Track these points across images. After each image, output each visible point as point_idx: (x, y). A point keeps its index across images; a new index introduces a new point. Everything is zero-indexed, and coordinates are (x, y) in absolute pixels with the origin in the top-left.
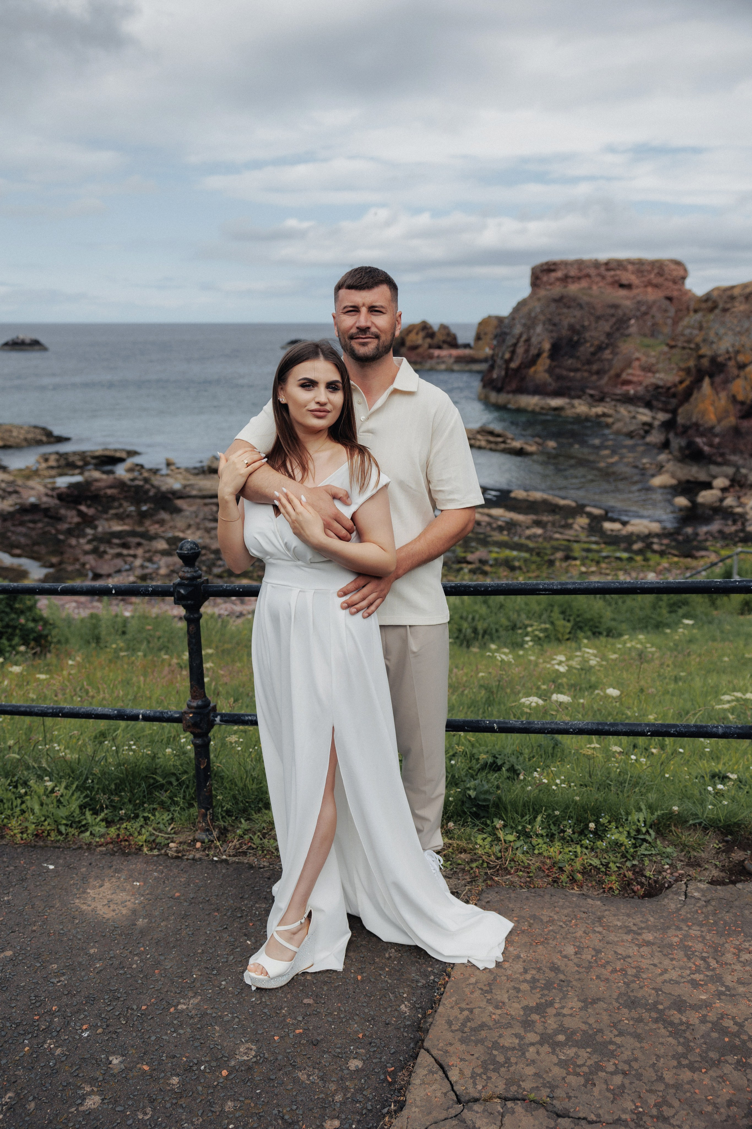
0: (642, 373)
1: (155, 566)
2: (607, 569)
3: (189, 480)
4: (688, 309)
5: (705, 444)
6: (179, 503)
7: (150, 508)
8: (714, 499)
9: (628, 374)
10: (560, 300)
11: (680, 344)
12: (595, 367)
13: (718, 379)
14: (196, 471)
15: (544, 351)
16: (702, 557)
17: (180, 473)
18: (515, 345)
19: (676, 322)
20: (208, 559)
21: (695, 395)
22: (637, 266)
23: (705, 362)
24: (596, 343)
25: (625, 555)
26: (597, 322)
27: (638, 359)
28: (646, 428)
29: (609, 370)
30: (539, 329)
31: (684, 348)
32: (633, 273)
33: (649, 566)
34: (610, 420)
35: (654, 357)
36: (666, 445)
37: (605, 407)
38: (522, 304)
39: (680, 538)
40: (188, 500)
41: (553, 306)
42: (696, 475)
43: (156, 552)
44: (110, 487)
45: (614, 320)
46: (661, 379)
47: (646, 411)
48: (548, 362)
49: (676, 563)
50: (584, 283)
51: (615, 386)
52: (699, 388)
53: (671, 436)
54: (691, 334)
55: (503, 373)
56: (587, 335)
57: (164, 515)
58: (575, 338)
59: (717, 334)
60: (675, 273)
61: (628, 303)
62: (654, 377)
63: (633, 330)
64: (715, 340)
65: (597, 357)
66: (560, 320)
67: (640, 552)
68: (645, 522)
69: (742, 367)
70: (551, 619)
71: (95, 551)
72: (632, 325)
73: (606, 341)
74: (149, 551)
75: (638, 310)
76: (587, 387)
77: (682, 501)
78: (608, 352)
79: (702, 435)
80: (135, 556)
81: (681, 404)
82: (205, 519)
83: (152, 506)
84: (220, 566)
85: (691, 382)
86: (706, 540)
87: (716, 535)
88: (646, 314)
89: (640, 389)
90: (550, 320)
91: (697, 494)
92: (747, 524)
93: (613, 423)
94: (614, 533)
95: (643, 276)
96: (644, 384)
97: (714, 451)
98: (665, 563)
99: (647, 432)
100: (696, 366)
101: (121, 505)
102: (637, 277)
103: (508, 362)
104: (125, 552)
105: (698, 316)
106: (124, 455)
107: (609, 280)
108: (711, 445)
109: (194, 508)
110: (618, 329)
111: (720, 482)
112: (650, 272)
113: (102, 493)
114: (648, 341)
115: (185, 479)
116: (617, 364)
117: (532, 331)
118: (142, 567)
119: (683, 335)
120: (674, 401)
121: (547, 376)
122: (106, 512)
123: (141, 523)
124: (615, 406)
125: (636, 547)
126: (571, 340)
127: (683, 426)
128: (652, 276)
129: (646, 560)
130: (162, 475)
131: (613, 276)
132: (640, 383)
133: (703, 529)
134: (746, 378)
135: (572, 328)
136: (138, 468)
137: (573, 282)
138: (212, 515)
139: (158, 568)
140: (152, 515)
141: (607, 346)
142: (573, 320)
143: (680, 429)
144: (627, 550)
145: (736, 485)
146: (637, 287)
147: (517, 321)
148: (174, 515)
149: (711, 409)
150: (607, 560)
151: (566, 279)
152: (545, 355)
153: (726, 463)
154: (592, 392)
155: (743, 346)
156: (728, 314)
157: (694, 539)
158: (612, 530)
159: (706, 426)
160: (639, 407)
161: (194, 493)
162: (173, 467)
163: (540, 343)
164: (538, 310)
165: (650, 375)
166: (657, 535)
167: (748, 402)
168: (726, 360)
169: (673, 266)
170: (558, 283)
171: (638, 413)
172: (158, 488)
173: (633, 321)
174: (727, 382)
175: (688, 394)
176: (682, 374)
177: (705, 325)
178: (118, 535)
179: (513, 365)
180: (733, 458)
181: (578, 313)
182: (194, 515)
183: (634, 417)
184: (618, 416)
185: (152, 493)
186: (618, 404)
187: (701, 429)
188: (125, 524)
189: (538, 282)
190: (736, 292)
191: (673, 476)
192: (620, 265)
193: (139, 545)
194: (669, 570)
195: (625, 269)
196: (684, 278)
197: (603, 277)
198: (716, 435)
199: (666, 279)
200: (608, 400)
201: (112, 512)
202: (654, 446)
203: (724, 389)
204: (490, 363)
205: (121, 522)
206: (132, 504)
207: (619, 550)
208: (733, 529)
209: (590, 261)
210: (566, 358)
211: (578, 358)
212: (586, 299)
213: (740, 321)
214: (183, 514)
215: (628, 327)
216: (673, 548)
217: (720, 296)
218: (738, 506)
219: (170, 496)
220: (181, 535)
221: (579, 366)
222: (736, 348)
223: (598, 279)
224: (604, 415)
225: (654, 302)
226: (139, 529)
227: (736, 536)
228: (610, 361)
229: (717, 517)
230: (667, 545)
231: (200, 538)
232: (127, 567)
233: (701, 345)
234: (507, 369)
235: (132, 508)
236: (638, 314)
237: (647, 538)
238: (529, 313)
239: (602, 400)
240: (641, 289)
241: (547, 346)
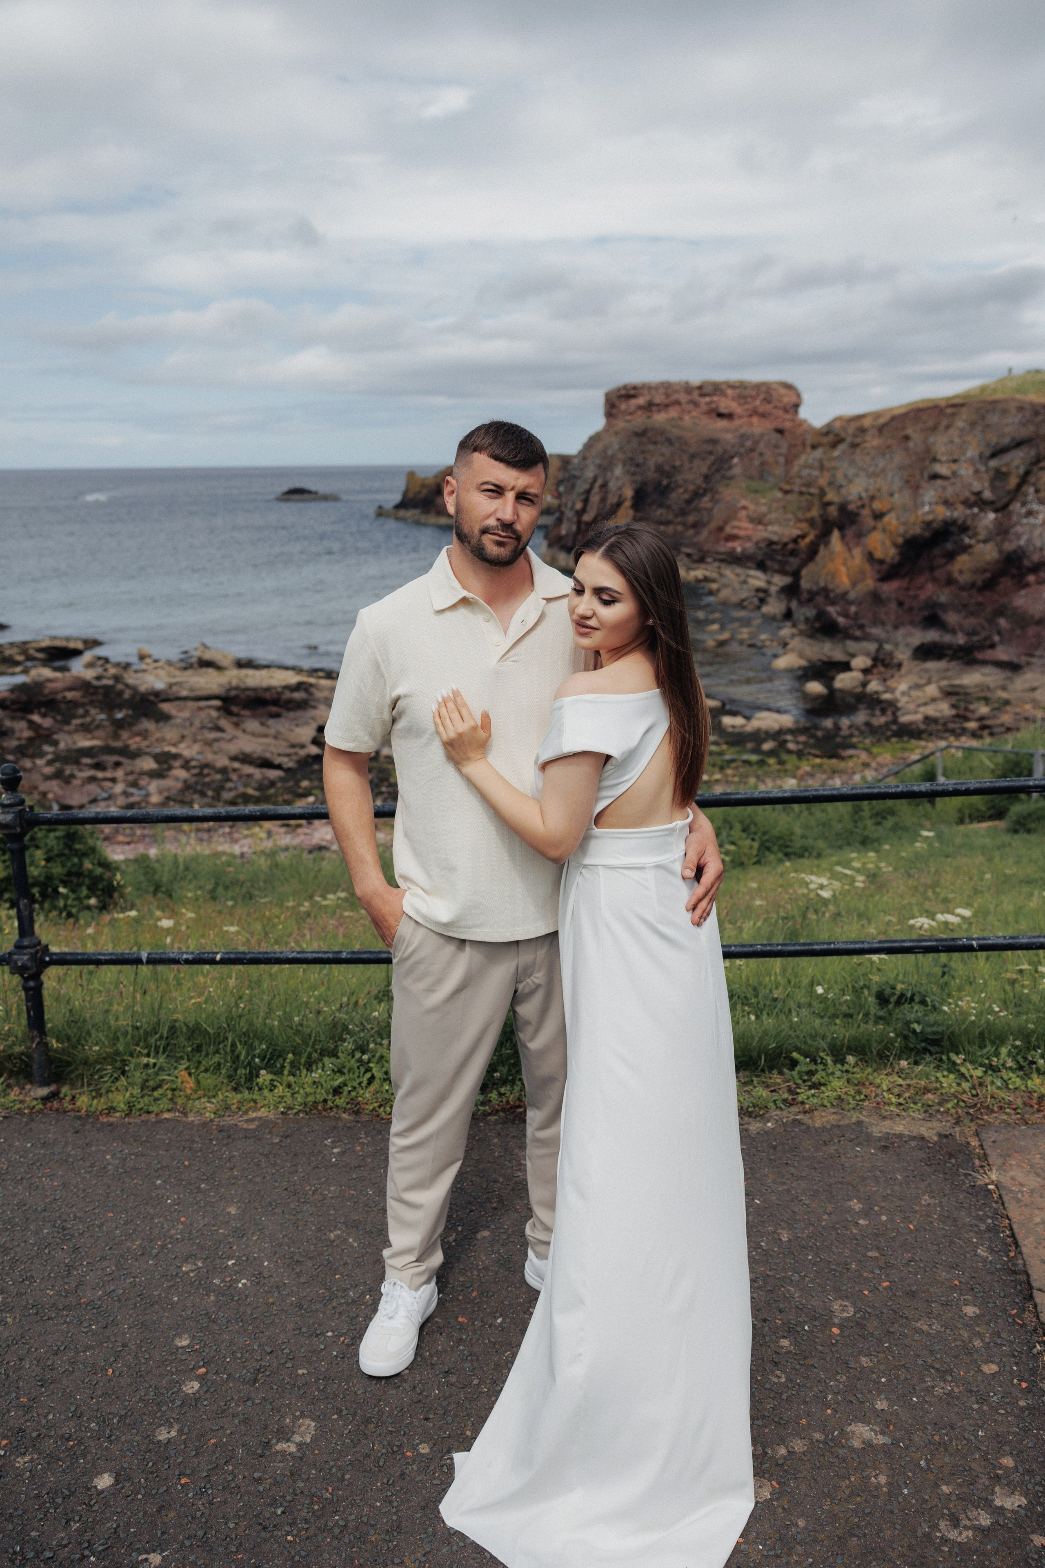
0: (750, 526)
1: (143, 792)
2: (734, 776)
3: (174, 676)
4: (804, 444)
5: (839, 614)
6: (165, 707)
7: (127, 716)
8: (856, 683)
9: (734, 527)
10: (642, 434)
11: (796, 488)
12: (691, 519)
13: (850, 532)
14: (183, 665)
15: (626, 500)
16: (851, 757)
17: (162, 668)
18: (588, 492)
19: (789, 462)
20: (213, 781)
21: (822, 551)
22: (738, 391)
23: (833, 511)
24: (691, 488)
25: (754, 758)
26: (691, 462)
27: (744, 508)
28: (761, 595)
29: (709, 522)
30: (618, 471)
31: (801, 493)
32: (733, 399)
33: (786, 771)
34: (714, 586)
35: (765, 504)
36: (788, 615)
37: (706, 569)
38: (594, 440)
39: (819, 734)
40: (177, 703)
41: (635, 441)
42: (830, 654)
43: (143, 773)
44: (70, 689)
45: (712, 458)
46: (775, 533)
47: (759, 574)
48: (631, 512)
49: (820, 766)
50: (673, 413)
51: (717, 541)
52: (827, 544)
53: (794, 604)
54: (809, 475)
55: (574, 528)
56: (679, 478)
57: (147, 724)
58: (665, 482)
59: (846, 476)
60: (786, 400)
61: (729, 437)
62: (766, 530)
63: (737, 471)
64: (844, 483)
65: (692, 506)
66: (645, 459)
67: (772, 753)
68: (775, 716)
69: (878, 516)
70: (731, 839)
71: (58, 775)
72: (736, 465)
73: (704, 485)
74: (132, 773)
75: (742, 445)
76: (683, 545)
77: (815, 687)
78: (706, 499)
79: (833, 603)
80: (114, 780)
81: (804, 564)
82: (202, 728)
83: (130, 712)
84: (230, 790)
85: (816, 536)
86: (851, 736)
87: (863, 728)
88: (752, 450)
89: (749, 545)
90: (632, 459)
91: (833, 678)
92: (899, 713)
93: (718, 590)
94: (737, 730)
95: (746, 403)
96: (754, 540)
97: (851, 622)
98: (806, 767)
99: (762, 601)
100: (821, 516)
101: (87, 713)
102: (740, 405)
103: (581, 513)
104: (100, 775)
105: (818, 453)
106: (80, 646)
107: (704, 408)
108: (846, 615)
109: (186, 714)
110: (718, 471)
111: (861, 662)
112: (754, 398)
113: (59, 697)
114: (755, 485)
115: (170, 675)
116: (719, 513)
117: (609, 474)
118: (125, 794)
119: (800, 477)
120: (794, 562)
122: (68, 723)
123: (116, 736)
124: (719, 568)
125: (767, 746)
126: (659, 484)
127: (810, 592)
128: (758, 403)
129: (781, 762)
130: (136, 671)
131: (708, 404)
132: (748, 538)
133: (845, 722)
134: (884, 530)
135: (659, 469)
136: (101, 662)
137: (659, 411)
138: (211, 722)
139: (148, 795)
140: (131, 725)
141: (706, 491)
142: (661, 460)
143: (805, 596)
144: (757, 751)
145: (879, 664)
146: (740, 417)
147: (589, 462)
148: (161, 724)
149: (843, 569)
150: (733, 765)
151: (650, 406)
152: (628, 504)
153: (866, 637)
154: (688, 550)
155: (879, 490)
156: (858, 451)
157: (836, 735)
158: (733, 727)
159: (838, 591)
160: (750, 568)
161: (184, 693)
162: (148, 660)
163: (620, 489)
164: (616, 446)
165: (761, 527)
166: (790, 731)
167: (888, 560)
168: (858, 508)
169: (783, 391)
170: (639, 413)
171: (748, 576)
172: (134, 689)
173: (736, 460)
174: (860, 535)
175: (812, 552)
176: (804, 526)
177: (827, 464)
178: (88, 752)
179: (587, 518)
180: (876, 631)
181: (667, 450)
182: (188, 724)
183: (745, 582)
184: (724, 581)
185: (127, 695)
186: (723, 566)
187: (832, 595)
188: (93, 738)
189: (614, 411)
190: (867, 423)
191: (801, 655)
192: (717, 389)
193: (117, 764)
194: (812, 775)
195: (724, 394)
196: (797, 406)
197: (696, 404)
198: (851, 603)
199: (776, 407)
200: (709, 560)
201: (76, 722)
202: (773, 618)
203: (857, 544)
204: (557, 515)
205: (89, 736)
206: (102, 710)
207: (745, 751)
208: (883, 720)
209: (679, 384)
210: (654, 507)
211: (668, 507)
212: (676, 432)
213: (873, 459)
214: (173, 721)
215: (730, 468)
216: (813, 746)
217: (844, 429)
218: (885, 692)
219: (152, 698)
220: (173, 750)
221: (671, 517)
222: (871, 493)
223: (691, 407)
224: (706, 579)
225: (762, 436)
226: (118, 744)
227: (888, 729)
228: (710, 510)
229: (861, 706)
230: (805, 743)
231: (199, 753)
232: (105, 795)
233: (827, 490)
234: (579, 522)
235: (103, 716)
236: (742, 450)
237: (778, 735)
238: (605, 450)
239: (702, 560)
240: (745, 420)
241: (629, 493)
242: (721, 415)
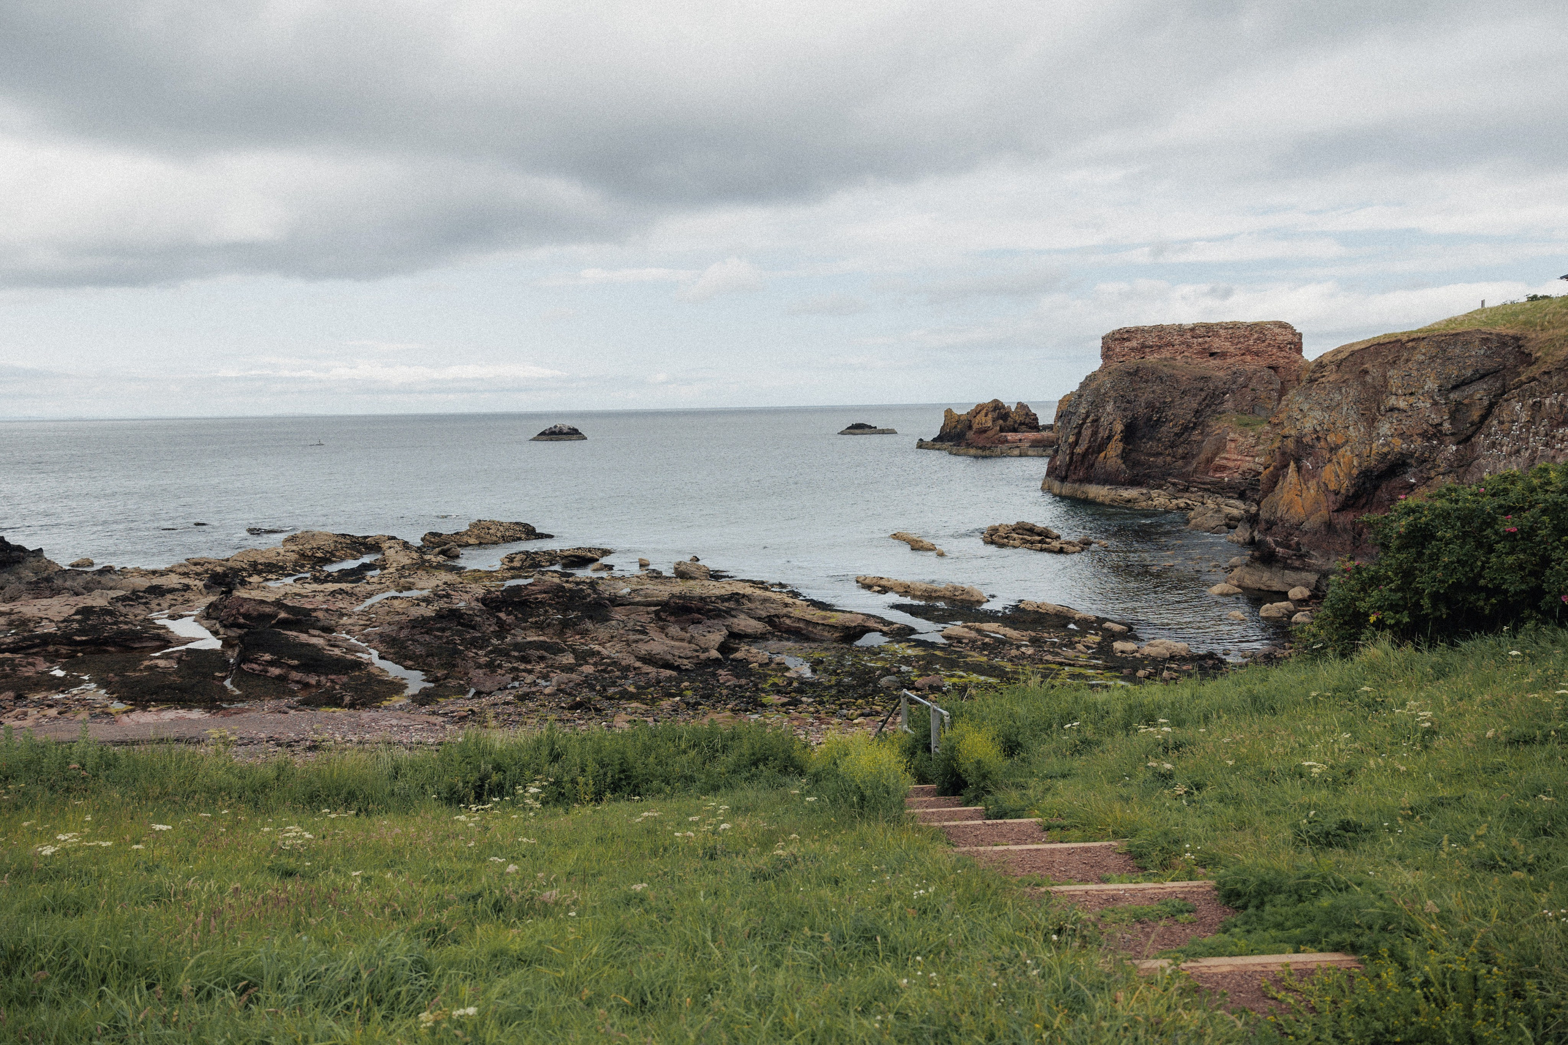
0: (1238, 457)
4: (1296, 380)
9: (1223, 458)
10: (1134, 373)
12: (1180, 450)
13: (1305, 464)
15: (1116, 433)
18: (1080, 426)
19: (1281, 397)
22: (1231, 331)
23: (1290, 443)
24: (1181, 422)
26: (1181, 398)
27: (1233, 440)
29: (1198, 455)
30: (1109, 408)
32: (1226, 339)
34: (1194, 514)
35: (1253, 437)
37: (1188, 498)
38: (1090, 379)
41: (1126, 380)
45: (1203, 394)
48: (1121, 445)
50: (1166, 353)
51: (1205, 471)
52: (1284, 475)
55: (1067, 459)
56: (1169, 413)
58: (1155, 417)
60: (1279, 337)
61: (1221, 374)
62: (1252, 461)
63: (1229, 405)
65: (1181, 439)
66: (1136, 396)
69: (1334, 449)
72: (1227, 400)
73: (1194, 419)
75: (1234, 382)
76: (1169, 475)
78: (1195, 432)
88: (1244, 386)
89: (1236, 475)
90: (1122, 396)
93: (1195, 518)
95: (1239, 342)
96: (1241, 471)
102: (1233, 344)
103: (1073, 445)
107: (1197, 348)
110: (1208, 406)
112: (1247, 337)
114: (1246, 419)
116: (1208, 446)
117: (1100, 410)
121: (1119, 461)
124: (1201, 497)
126: (1150, 419)
128: (1251, 342)
131: (1200, 344)
132: (1236, 469)
134: (1338, 463)
135: (1150, 405)
137: (1152, 352)
141: (1195, 425)
142: (1151, 396)
146: (1233, 355)
147: (1083, 399)
151: (1143, 348)
152: (1118, 437)
153: (1306, 567)
154: (1174, 480)
163: (1111, 423)
164: (1109, 384)
165: (1247, 458)
167: (1343, 491)
169: (1277, 330)
170: (1132, 354)
173: (1227, 396)
174: (1316, 467)
179: (1078, 450)
181: (1158, 389)
186: (1204, 495)
189: (1110, 353)
192: (1209, 329)
195: (1217, 335)
200: (1193, 489)
203: (1312, 476)
209: (1172, 326)
210: (1143, 440)
211: (1158, 440)
212: (1167, 371)
215: (1222, 403)
221: (1160, 449)
222: (1325, 427)
223: (1183, 347)
225: (1255, 372)
228: (1199, 442)
234: (1072, 454)
236: (1234, 386)
238: (1098, 390)
239: (1186, 489)
240: (1238, 358)
241: (1119, 427)
242: (1212, 354)
